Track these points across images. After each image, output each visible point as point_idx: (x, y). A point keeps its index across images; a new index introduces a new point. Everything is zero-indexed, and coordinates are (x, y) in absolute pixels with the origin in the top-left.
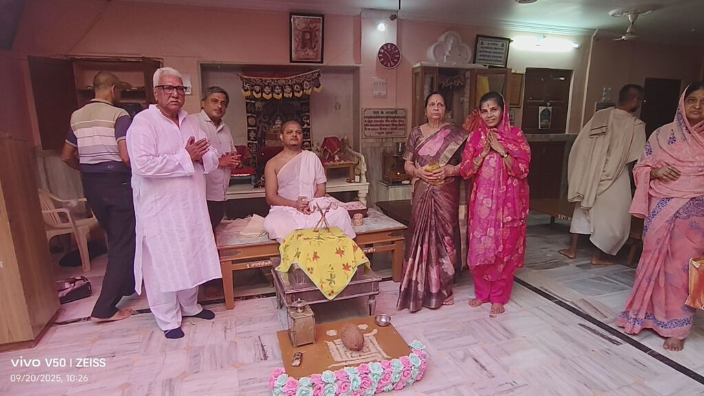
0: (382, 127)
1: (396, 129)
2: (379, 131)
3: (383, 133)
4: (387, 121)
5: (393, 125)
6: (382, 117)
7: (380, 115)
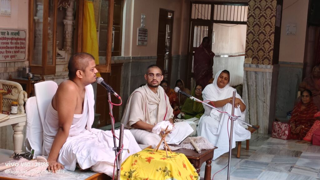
0: (8, 50)
1: (18, 52)
2: (5, 54)
3: (8, 56)
4: (11, 43)
5: (16, 47)
6: (8, 39)
7: (6, 36)
